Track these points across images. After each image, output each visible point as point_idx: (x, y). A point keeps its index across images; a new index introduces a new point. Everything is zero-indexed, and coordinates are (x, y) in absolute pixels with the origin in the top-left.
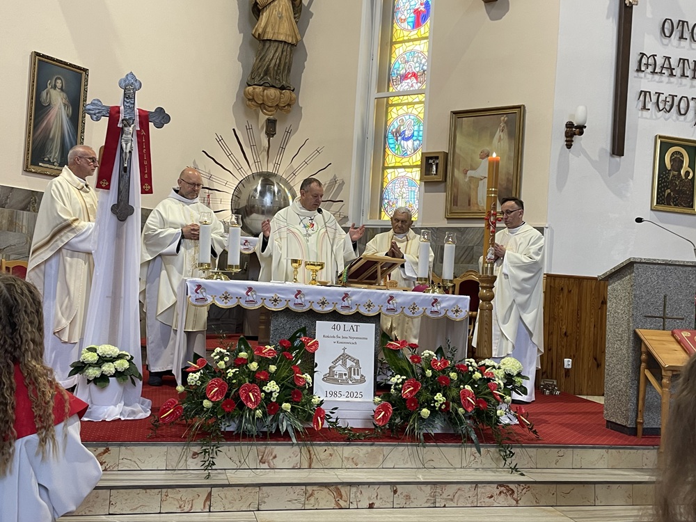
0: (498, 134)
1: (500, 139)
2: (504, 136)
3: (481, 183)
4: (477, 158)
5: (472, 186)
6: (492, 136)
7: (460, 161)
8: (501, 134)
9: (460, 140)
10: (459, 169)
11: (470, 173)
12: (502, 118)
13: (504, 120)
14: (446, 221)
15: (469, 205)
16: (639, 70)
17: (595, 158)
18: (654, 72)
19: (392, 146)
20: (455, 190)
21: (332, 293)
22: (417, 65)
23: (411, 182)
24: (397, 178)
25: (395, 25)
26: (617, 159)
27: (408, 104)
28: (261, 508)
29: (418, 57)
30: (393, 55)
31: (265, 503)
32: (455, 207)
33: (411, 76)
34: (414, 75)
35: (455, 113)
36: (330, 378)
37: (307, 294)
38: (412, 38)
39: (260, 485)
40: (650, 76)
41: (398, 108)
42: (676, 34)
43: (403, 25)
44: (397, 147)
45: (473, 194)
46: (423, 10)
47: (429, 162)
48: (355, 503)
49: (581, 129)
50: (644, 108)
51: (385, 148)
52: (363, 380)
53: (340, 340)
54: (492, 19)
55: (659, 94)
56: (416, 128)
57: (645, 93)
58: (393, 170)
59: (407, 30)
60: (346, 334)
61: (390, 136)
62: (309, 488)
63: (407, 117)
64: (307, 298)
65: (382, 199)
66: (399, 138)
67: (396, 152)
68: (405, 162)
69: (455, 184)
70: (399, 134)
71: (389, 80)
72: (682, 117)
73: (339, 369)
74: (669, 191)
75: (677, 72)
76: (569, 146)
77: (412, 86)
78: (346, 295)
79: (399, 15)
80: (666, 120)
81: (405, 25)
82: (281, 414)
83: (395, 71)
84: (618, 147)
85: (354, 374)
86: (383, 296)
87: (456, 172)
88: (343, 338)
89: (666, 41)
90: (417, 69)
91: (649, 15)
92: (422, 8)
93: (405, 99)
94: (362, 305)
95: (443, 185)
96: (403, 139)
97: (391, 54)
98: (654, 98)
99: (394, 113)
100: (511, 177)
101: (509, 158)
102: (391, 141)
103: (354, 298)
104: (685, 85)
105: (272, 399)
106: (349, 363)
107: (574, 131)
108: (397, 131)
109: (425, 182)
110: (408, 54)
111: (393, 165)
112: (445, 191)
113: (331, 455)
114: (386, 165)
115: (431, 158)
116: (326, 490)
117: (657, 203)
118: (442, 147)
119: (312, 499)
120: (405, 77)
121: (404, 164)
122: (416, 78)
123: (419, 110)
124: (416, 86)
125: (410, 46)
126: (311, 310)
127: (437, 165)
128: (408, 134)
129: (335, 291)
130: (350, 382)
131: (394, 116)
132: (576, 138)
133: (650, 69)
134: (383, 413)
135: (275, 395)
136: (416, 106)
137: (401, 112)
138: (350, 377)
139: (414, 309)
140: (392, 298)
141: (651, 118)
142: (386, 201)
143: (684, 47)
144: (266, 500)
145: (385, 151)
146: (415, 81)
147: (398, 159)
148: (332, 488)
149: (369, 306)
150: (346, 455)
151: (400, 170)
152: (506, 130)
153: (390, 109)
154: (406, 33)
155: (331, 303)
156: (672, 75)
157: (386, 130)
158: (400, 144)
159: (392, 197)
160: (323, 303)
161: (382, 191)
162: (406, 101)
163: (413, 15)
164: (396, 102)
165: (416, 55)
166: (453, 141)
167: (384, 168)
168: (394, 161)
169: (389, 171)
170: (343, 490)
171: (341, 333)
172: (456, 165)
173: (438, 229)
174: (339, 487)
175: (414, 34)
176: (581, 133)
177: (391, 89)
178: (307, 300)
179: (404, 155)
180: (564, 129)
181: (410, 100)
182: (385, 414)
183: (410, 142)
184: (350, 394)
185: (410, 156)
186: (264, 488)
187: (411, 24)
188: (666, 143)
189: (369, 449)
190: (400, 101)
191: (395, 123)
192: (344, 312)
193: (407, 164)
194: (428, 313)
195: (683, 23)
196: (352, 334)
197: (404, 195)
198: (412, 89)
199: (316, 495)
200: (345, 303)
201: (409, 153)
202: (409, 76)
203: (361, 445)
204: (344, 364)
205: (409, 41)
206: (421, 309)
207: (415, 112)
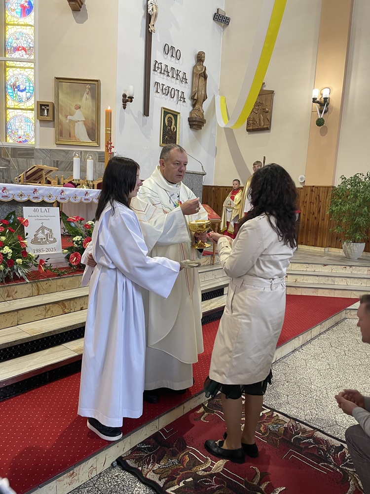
0: (85, 95)
1: (86, 99)
2: (89, 97)
3: (76, 124)
4: (73, 108)
5: (71, 125)
6: (82, 96)
7: (62, 109)
8: (87, 96)
9: (61, 96)
10: (62, 114)
11: (69, 117)
12: (87, 86)
13: (88, 87)
14: (56, 145)
15: (70, 136)
16: (155, 70)
17: (136, 116)
18: (161, 72)
19: (11, 94)
20: (60, 127)
21: (26, 189)
22: (25, 42)
23: (27, 120)
24: (16, 116)
25: (7, 12)
26: (146, 117)
27: (20, 67)
28: (19, 323)
29: (25, 37)
30: (7, 32)
31: (21, 320)
32: (61, 137)
33: (21, 50)
34: (24, 49)
35: (57, 78)
36: (35, 241)
37: (11, 189)
38: (20, 23)
39: (17, 310)
40: (159, 74)
41: (14, 69)
42: (170, 54)
43: (12, 13)
44: (15, 95)
45: (72, 130)
46: (27, 6)
47: (42, 107)
48: (73, 309)
49: (131, 98)
50: (157, 92)
51: (6, 95)
52: (55, 241)
53: (39, 218)
54: (77, 22)
55: (163, 85)
56: (27, 84)
57: (157, 83)
58: (13, 110)
59: (16, 17)
60: (42, 214)
61: (9, 87)
62: (47, 306)
63: (21, 76)
64: (10, 192)
65: (6, 129)
66: (16, 90)
67: (14, 98)
68: (22, 106)
69: (60, 123)
70: (15, 87)
71: (5, 49)
72: (172, 99)
73: (40, 235)
74: (167, 137)
75: (170, 74)
76: (124, 108)
77: (23, 56)
78: (36, 190)
79: (9, 6)
80: (166, 99)
81: (14, 13)
82: (15, 266)
83: (10, 44)
84: (146, 113)
85: (50, 238)
86: (58, 190)
87: (60, 116)
88: (41, 216)
89: (166, 56)
90: (25, 45)
91: (159, 40)
92: (26, 4)
93: (18, 64)
94: (45, 196)
95: (52, 123)
96: (19, 90)
97: (5, 32)
98: (161, 86)
99: (10, 73)
100: (94, 122)
101: (93, 111)
102: (10, 91)
103: (40, 192)
104: (173, 82)
105: (8, 258)
106: (46, 232)
107: (127, 100)
108: (14, 85)
109: (40, 120)
110: (18, 34)
111: (13, 107)
112: (54, 127)
113: (50, 286)
114: (8, 107)
115: (44, 105)
116: (57, 305)
117: (163, 143)
118: (49, 99)
119: (50, 312)
120: (17, 49)
121: (21, 107)
122: (25, 51)
123: (29, 73)
124: (26, 57)
125: (19, 29)
126: (13, 200)
127: (48, 110)
128: (22, 87)
129: (29, 187)
130: (48, 243)
131: (12, 74)
132: (128, 103)
133: (159, 71)
134: (75, 258)
135: (10, 255)
136: (26, 70)
137: (16, 72)
138: (47, 240)
139: (75, 198)
140: (63, 191)
141: (159, 98)
142: (10, 130)
143: (173, 61)
144: (22, 318)
145: (6, 98)
146: (24, 53)
147: (16, 104)
148: (60, 304)
149: (50, 196)
150: (58, 284)
151: (18, 111)
152: (89, 93)
153: (7, 69)
154: (16, 20)
155: (26, 195)
156: (168, 75)
157: (5, 83)
158: (17, 93)
159: (13, 127)
160: (21, 195)
161: (6, 124)
162: (19, 66)
163: (19, 8)
164: (11, 65)
165: (24, 35)
166: (57, 96)
167: (6, 109)
168: (13, 104)
169: (10, 110)
170: (66, 304)
171: (39, 214)
172: (59, 111)
173: (51, 150)
174: (64, 302)
175: (22, 21)
176: (131, 101)
177: (7, 56)
178: (11, 194)
179: (20, 101)
180: (122, 98)
181: (22, 65)
182: (76, 259)
183: (24, 93)
184: (48, 250)
185: (25, 102)
186: (20, 312)
187: (19, 14)
188: (166, 112)
189: (71, 279)
190: (14, 65)
191: (12, 79)
192: (35, 201)
193: (23, 107)
194: (83, 200)
195: (173, 48)
196: (46, 214)
197: (23, 127)
198: (22, 58)
199: (51, 309)
200: (36, 195)
201: (23, 100)
202: (20, 49)
203: (67, 277)
204: (43, 232)
205: (18, 25)
206: (79, 198)
207: (25, 73)
